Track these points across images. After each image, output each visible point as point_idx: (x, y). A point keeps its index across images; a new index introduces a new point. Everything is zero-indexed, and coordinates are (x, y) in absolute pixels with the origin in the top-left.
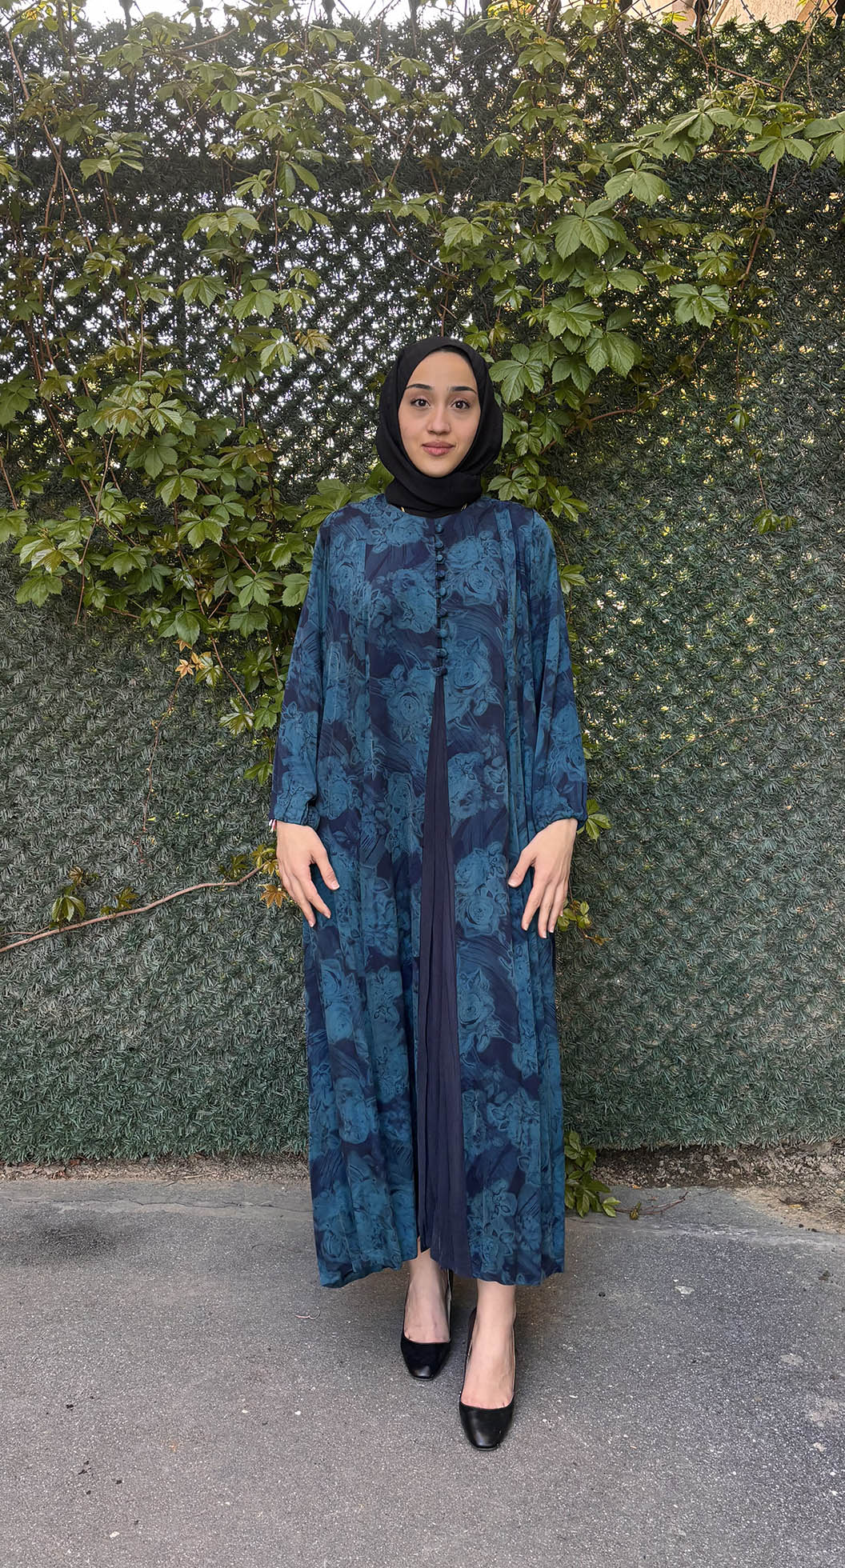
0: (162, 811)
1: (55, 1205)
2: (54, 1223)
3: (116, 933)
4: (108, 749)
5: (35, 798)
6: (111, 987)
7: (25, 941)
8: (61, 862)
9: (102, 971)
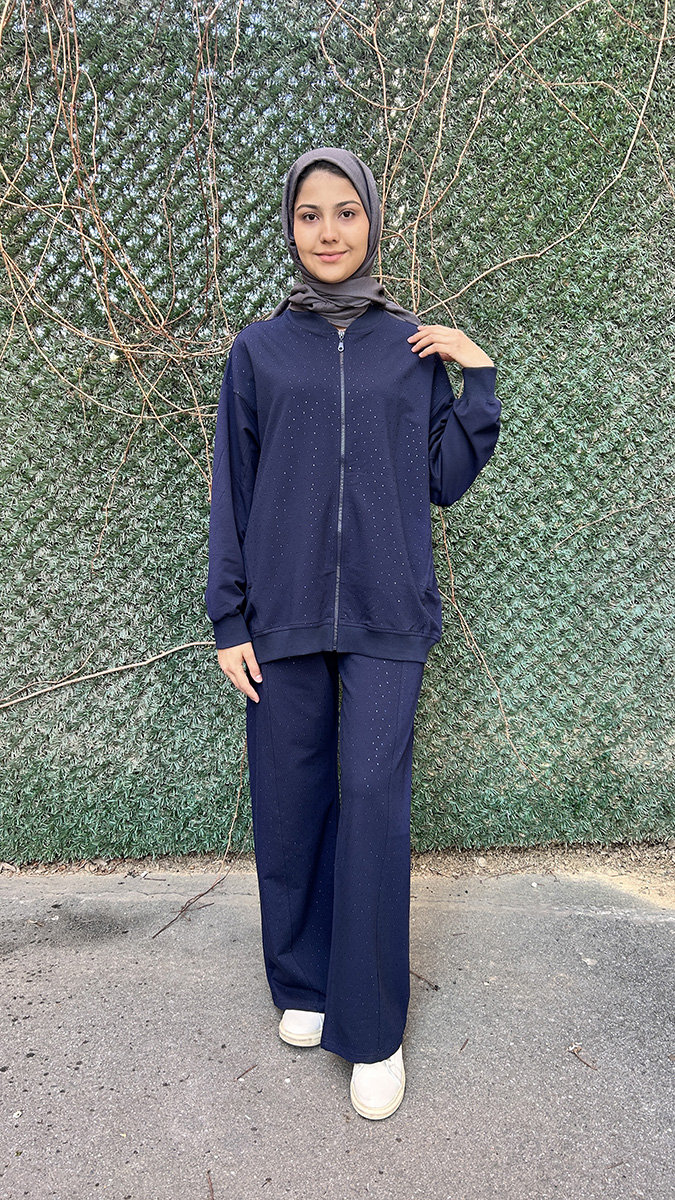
0: (158, 585)
1: (78, 896)
2: (75, 911)
3: (122, 682)
4: (114, 535)
5: (55, 574)
6: (120, 725)
7: (50, 689)
8: (78, 626)
9: (113, 711)
